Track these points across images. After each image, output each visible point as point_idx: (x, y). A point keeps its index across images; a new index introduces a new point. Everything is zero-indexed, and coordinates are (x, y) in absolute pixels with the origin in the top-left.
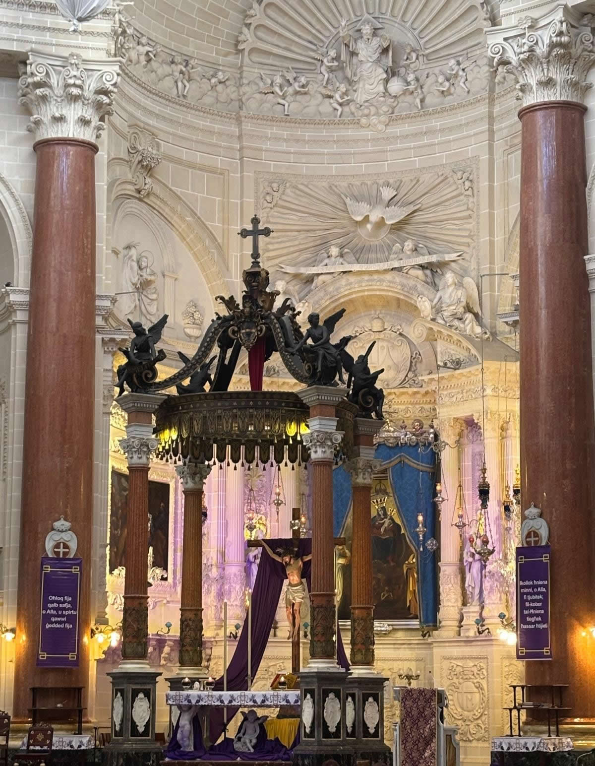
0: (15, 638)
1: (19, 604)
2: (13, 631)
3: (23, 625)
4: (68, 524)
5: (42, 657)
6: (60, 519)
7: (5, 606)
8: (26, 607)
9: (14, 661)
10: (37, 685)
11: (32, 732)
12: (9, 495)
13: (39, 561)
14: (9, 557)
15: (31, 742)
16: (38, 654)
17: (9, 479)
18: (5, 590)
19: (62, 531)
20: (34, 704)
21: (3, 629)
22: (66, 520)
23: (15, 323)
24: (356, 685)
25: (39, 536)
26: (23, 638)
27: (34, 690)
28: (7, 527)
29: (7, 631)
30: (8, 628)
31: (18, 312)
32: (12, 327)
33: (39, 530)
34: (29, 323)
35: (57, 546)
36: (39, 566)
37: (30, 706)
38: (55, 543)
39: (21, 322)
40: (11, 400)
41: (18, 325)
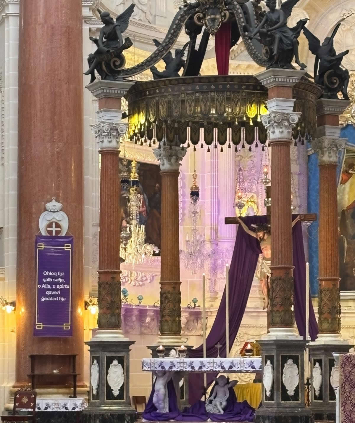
0: (15, 310)
1: (19, 278)
2: (13, 304)
3: (21, 298)
4: (59, 205)
5: (38, 327)
6: (51, 201)
7: (6, 281)
8: (23, 282)
9: (15, 330)
10: (35, 353)
11: (18, 396)
12: (6, 178)
13: (34, 240)
14: (8, 236)
15: (17, 404)
16: (35, 325)
17: (6, 164)
18: (5, 267)
19: (54, 212)
20: (33, 370)
21: (5, 302)
22: (57, 201)
23: (7, 16)
24: (323, 352)
25: (34, 216)
26: (22, 310)
27: (33, 357)
28: (6, 208)
29: (7, 304)
30: (8, 301)
31: (10, 6)
32: (6, 20)
33: (34, 210)
34: (20, 16)
35: (50, 225)
36: (34, 244)
37: (29, 372)
38: (48, 223)
39: (14, 15)
40: (6, 89)
41: (11, 18)
